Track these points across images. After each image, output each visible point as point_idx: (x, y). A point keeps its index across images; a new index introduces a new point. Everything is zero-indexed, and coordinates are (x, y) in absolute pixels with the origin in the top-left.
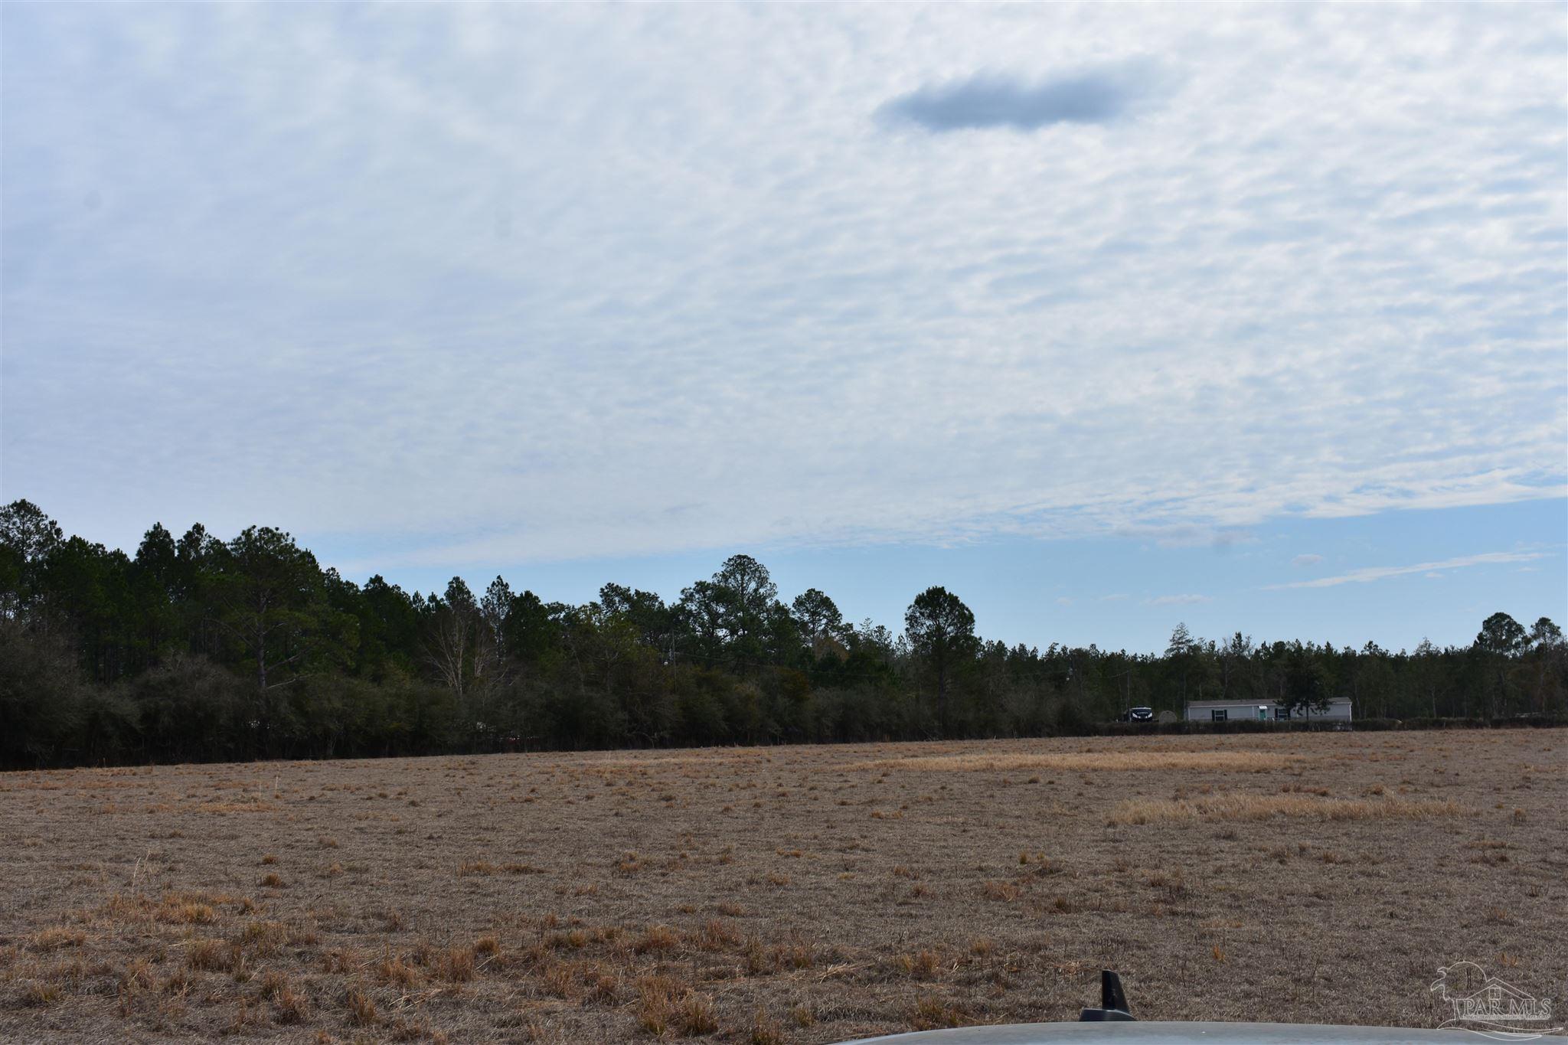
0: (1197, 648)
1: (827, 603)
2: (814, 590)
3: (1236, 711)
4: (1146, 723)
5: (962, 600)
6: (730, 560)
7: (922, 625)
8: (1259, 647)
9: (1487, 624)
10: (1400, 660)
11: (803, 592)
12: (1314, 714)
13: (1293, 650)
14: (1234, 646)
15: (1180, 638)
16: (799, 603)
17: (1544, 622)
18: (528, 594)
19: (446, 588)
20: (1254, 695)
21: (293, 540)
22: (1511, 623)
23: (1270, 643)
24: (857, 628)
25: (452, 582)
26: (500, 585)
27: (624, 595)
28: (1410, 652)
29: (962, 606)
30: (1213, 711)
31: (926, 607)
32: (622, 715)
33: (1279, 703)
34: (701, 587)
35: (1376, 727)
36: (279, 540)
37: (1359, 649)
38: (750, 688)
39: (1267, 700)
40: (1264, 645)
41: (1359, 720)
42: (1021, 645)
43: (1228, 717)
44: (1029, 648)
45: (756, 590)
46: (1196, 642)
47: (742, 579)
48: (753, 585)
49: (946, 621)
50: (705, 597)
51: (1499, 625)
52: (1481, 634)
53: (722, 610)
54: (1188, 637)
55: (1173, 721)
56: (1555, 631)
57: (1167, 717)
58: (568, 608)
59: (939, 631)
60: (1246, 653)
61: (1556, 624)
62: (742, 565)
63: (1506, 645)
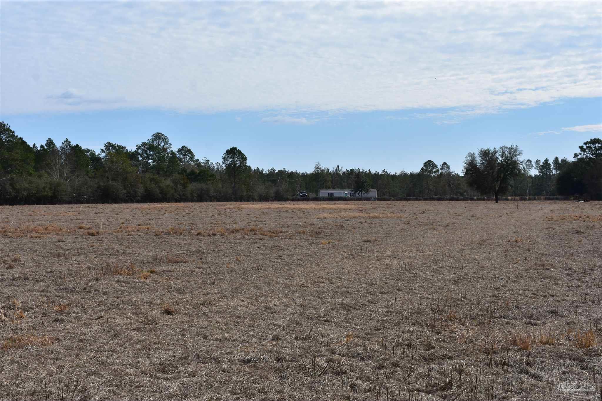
0: (323, 171)
1: (189, 151)
2: (184, 146)
3: (337, 193)
4: (306, 197)
5: (243, 152)
6: (154, 134)
7: (228, 160)
8: (345, 170)
9: (425, 164)
10: (394, 176)
11: (181, 147)
12: (363, 195)
13: (357, 172)
14: (336, 170)
15: (318, 167)
16: (179, 151)
17: (445, 164)
18: (77, 145)
19: (46, 142)
20: (343, 188)
21: (10, 126)
22: (433, 164)
23: (349, 169)
24: (201, 161)
25: (48, 140)
26: (67, 142)
27: (113, 146)
28: (398, 173)
29: (243, 154)
30: (329, 193)
31: (230, 154)
32: (125, 191)
33: (352, 191)
34: (144, 144)
35: (385, 200)
36: (4, 126)
37: (380, 172)
38: (168, 182)
39: (348, 190)
40: (346, 170)
41: (379, 197)
42: (258, 168)
43: (334, 195)
44: (260, 169)
45: (163, 146)
46: (323, 169)
47: (159, 141)
48: (163, 144)
49: (237, 159)
50: (145, 148)
51: (429, 164)
52: (423, 168)
53: (151, 153)
54: (321, 167)
55: (314, 197)
56: (448, 167)
57: (312, 195)
58: (91, 151)
59: (234, 163)
60: (341, 172)
61: (449, 165)
62: (159, 136)
63: (431, 171)
